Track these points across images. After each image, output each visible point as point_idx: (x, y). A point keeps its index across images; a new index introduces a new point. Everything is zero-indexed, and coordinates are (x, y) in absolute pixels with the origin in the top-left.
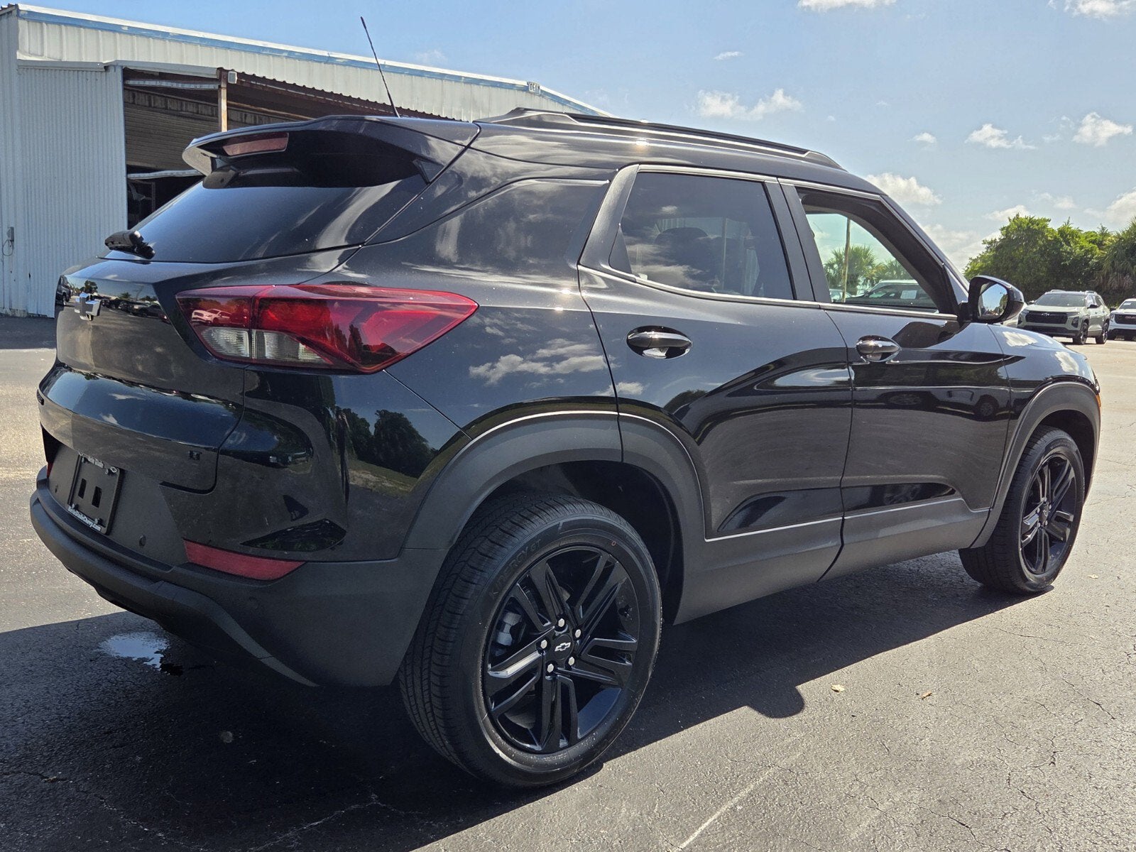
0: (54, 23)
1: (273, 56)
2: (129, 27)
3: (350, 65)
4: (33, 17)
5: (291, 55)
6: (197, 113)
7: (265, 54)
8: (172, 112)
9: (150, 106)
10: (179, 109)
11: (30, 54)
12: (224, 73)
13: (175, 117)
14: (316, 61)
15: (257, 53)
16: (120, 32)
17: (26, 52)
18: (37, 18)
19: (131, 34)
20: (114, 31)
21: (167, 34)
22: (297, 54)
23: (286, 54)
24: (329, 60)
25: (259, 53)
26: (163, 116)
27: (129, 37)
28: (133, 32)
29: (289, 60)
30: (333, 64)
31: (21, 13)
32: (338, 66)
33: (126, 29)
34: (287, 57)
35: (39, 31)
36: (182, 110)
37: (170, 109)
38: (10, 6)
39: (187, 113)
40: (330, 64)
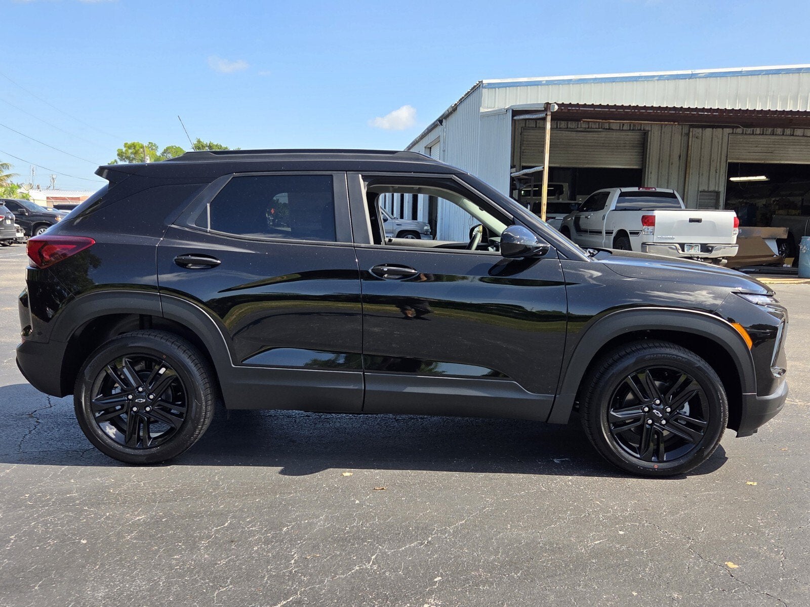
0: (503, 87)
1: (647, 81)
2: (546, 81)
3: (710, 77)
4: (491, 86)
5: (660, 78)
6: (588, 128)
7: (642, 81)
8: (572, 130)
9: (557, 127)
10: (576, 127)
11: (488, 108)
12: (549, 105)
13: (575, 133)
14: (682, 79)
15: (635, 81)
16: (541, 85)
17: (485, 107)
18: (493, 86)
19: (548, 85)
20: (538, 85)
21: (571, 80)
22: (665, 76)
23: (657, 78)
24: (692, 76)
25: (636, 81)
26: (567, 132)
27: (547, 86)
28: (549, 83)
29: (660, 82)
30: (696, 78)
31: (484, 85)
32: (701, 79)
33: (544, 82)
34: (658, 80)
35: (494, 93)
36: (578, 128)
37: (570, 128)
38: (479, 82)
39: (581, 129)
40: (693, 78)
